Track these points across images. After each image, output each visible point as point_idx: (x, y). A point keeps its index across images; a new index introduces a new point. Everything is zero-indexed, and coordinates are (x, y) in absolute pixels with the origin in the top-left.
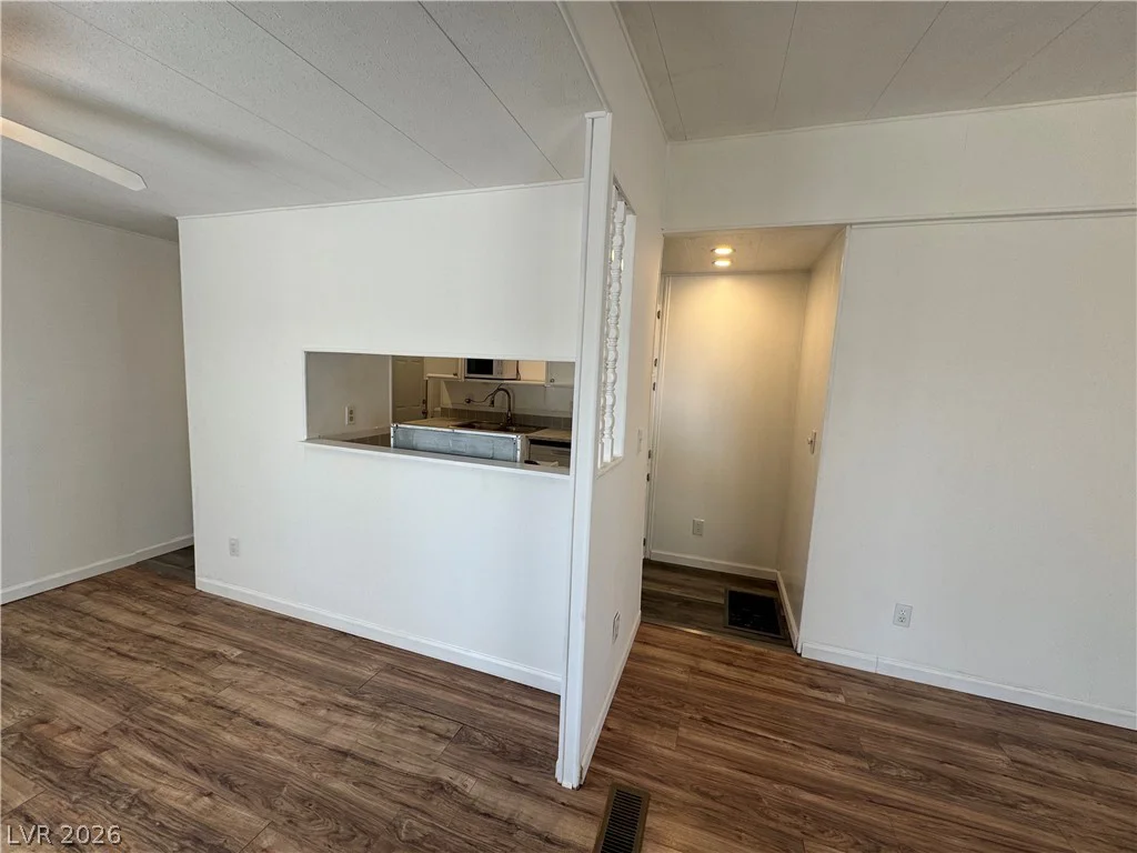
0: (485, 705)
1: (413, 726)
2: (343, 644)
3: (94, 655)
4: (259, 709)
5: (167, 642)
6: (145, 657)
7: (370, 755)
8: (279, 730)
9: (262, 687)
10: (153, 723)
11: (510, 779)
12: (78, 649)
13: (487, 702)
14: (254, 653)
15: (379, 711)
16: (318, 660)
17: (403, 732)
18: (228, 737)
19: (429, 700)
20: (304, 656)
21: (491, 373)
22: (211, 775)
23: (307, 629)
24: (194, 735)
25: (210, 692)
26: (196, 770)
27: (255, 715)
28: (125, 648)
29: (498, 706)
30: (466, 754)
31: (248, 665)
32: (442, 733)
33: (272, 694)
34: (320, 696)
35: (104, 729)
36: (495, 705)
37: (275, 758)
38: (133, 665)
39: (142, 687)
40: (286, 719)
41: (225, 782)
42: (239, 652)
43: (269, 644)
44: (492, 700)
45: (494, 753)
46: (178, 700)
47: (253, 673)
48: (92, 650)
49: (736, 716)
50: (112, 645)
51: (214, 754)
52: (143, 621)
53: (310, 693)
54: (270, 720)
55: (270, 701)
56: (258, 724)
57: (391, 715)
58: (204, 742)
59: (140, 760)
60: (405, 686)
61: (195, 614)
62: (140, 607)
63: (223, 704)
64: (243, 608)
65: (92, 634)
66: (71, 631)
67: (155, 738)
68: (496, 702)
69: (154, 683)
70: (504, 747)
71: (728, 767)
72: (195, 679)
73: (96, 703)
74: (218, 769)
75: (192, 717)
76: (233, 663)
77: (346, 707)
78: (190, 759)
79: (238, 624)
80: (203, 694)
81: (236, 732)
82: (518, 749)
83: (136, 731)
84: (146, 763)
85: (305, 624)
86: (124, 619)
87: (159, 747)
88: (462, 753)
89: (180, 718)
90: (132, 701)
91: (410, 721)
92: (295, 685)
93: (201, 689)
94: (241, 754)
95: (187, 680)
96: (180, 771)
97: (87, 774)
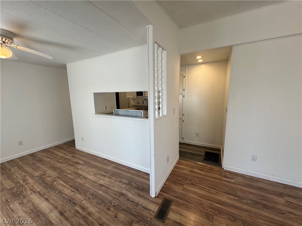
0: (136, 177)
1: (118, 180)
2: (105, 161)
3: (54, 162)
4: (86, 175)
5: (69, 160)
6: (64, 163)
7: (108, 186)
8: (89, 179)
9: (87, 170)
10: (64, 177)
11: (139, 194)
12: (52, 161)
13: (136, 176)
14: (86, 163)
15: (111, 176)
16: (99, 165)
17: (116, 181)
18: (79, 180)
19: (123, 175)
20: (96, 164)
21: (142, 96)
22: (74, 188)
23: (98, 158)
24: (72, 179)
25: (76, 171)
26: (71, 187)
27: (85, 176)
28: (60, 161)
29: (139, 177)
30: (130, 188)
31: (84, 165)
32: (125, 182)
33: (89, 172)
34: (99, 173)
35: (55, 177)
36: (138, 177)
37: (87, 185)
38: (61, 164)
39: (63, 169)
40: (91, 177)
41: (77, 190)
42: (83, 162)
43: (89, 161)
44: (137, 176)
45: (136, 188)
46: (70, 172)
47: (85, 167)
48: (54, 161)
49: (201, 183)
50: (58, 160)
51: (75, 184)
52: (65, 155)
53: (96, 172)
54: (87, 177)
55: (88, 173)
56: (85, 178)
57: (114, 178)
58: (73, 181)
59: (61, 184)
60: (117, 171)
61: (75, 154)
62: (64, 152)
63: (78, 173)
64: (85, 153)
65: (54, 158)
66: (51, 157)
67: (64, 179)
68: (139, 176)
69: (65, 168)
70: (139, 187)
71: (196, 196)
72: (73, 168)
73: (54, 172)
74: (76, 187)
75: (72, 175)
76: (82, 165)
77: (104, 176)
78: (71, 184)
79: (83, 156)
80: (75, 171)
81: (80, 180)
82: (142, 187)
83: (61, 178)
84: (62, 184)
85: (97, 157)
86: (61, 155)
87: (65, 181)
88: (129, 187)
89: (70, 176)
90: (61, 171)
91: (118, 179)
92: (94, 170)
93: (74, 170)
94: (81, 184)
95: (72, 168)
96: (69, 187)
97: (51, 186)
